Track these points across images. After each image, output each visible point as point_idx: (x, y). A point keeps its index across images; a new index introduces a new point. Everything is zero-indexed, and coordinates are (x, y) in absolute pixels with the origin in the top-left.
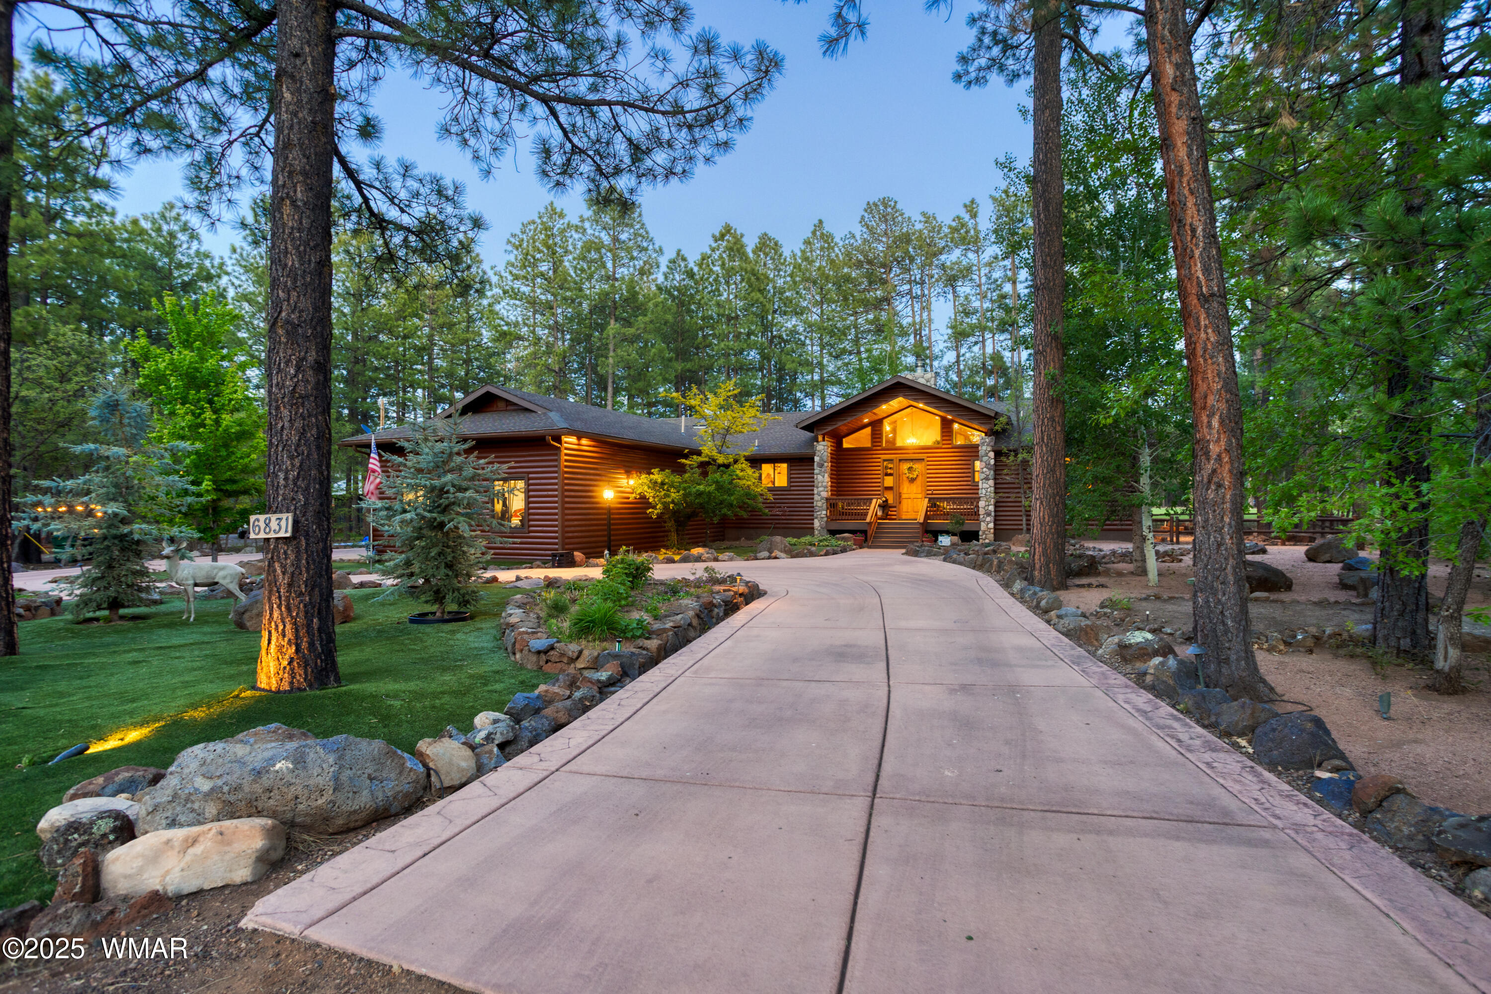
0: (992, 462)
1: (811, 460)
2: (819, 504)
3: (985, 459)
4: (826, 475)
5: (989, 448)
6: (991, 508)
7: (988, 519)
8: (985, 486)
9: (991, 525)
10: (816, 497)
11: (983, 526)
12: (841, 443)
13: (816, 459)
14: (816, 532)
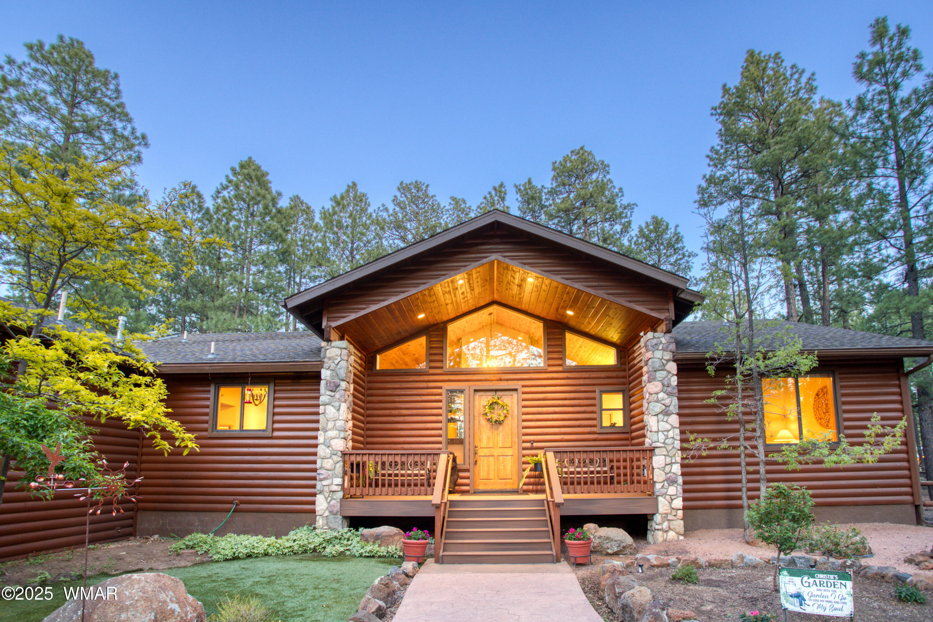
0: (674, 381)
1: (316, 377)
2: (328, 464)
3: (660, 375)
4: (344, 406)
5: (668, 356)
6: (677, 469)
7: (672, 490)
8: (664, 426)
9: (678, 503)
10: (321, 450)
11: (663, 505)
12: (373, 362)
13: (325, 374)
14: (320, 522)
